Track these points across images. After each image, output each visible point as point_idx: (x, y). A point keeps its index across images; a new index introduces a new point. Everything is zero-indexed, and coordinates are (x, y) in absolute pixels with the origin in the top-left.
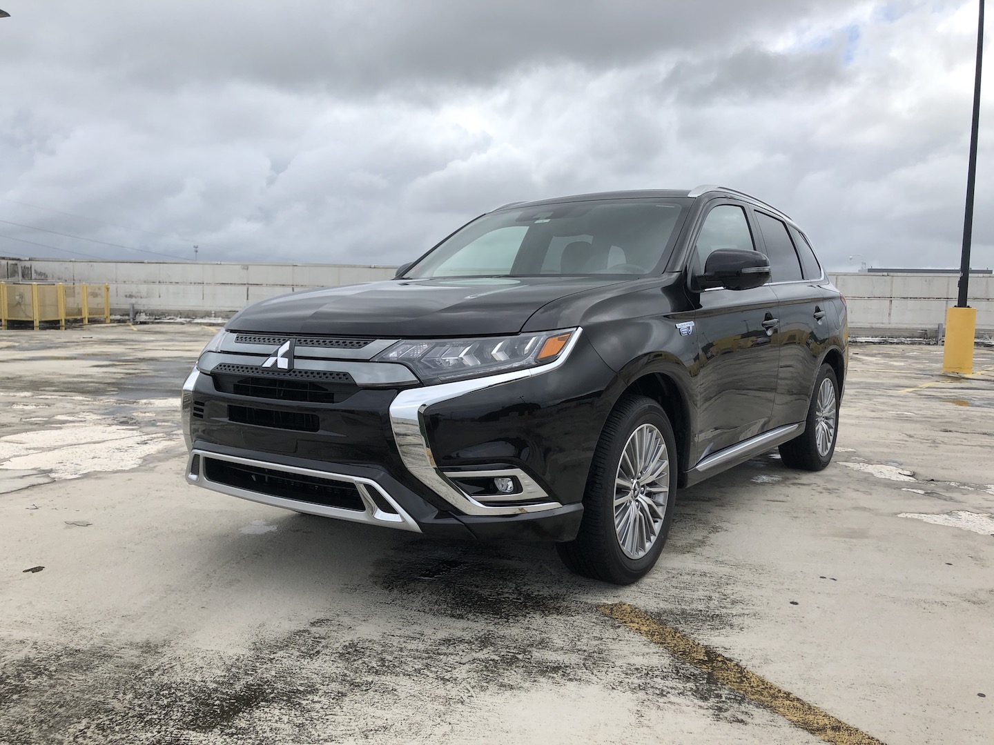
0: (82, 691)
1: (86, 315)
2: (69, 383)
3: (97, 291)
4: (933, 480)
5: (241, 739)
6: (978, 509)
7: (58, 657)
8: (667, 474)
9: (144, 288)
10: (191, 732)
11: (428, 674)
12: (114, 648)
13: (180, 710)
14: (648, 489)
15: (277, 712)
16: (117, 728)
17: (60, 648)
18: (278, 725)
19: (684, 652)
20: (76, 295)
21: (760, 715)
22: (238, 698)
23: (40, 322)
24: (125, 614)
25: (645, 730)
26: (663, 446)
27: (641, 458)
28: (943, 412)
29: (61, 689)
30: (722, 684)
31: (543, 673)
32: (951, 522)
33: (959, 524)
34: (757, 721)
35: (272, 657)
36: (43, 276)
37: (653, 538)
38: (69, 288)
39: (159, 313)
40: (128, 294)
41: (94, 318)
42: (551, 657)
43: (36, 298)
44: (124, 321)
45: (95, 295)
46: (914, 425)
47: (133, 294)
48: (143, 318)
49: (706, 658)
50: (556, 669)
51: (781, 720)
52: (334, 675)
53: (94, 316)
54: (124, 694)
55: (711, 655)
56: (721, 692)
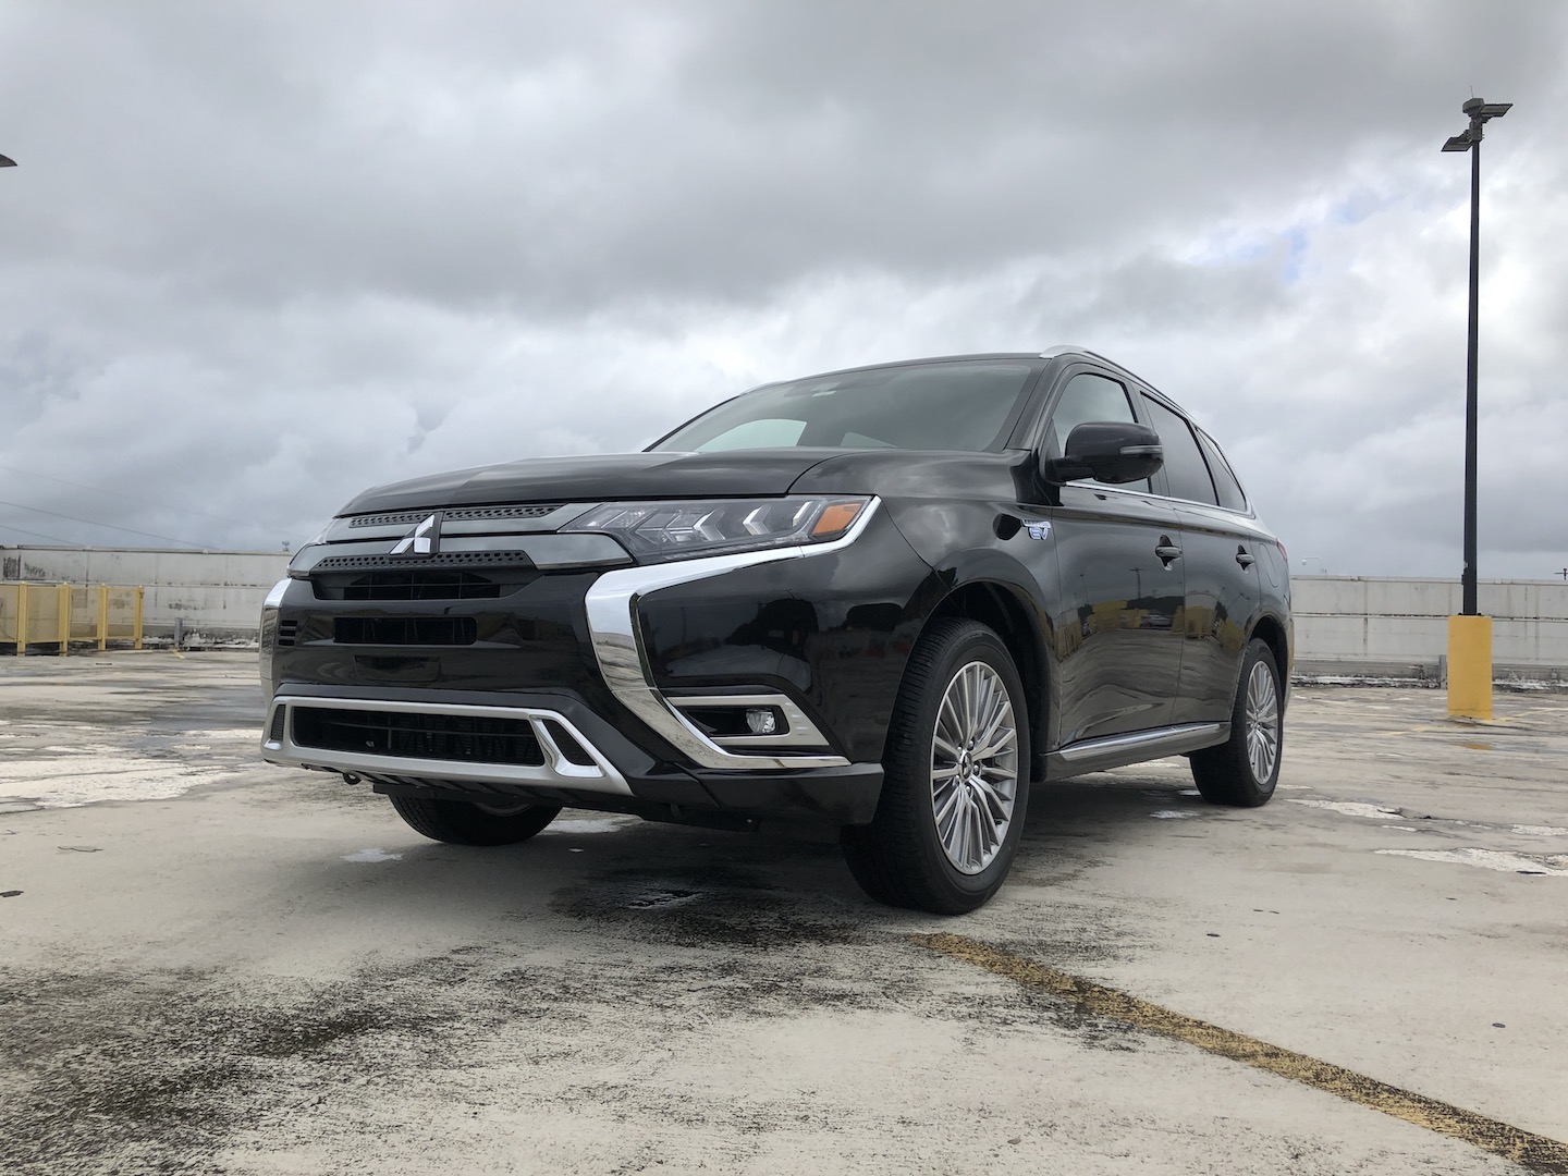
0: (81, 1017)
1: (103, 635)
2: (71, 711)
3: (124, 598)
4: (1429, 817)
5: (336, 1064)
6: (1499, 847)
7: (42, 983)
8: (1014, 750)
9: (199, 594)
10: (256, 1058)
11: (638, 1001)
12: (134, 975)
13: (238, 1036)
14: (985, 768)
15: (394, 1039)
16: (135, 1054)
17: (44, 973)
18: (397, 1051)
19: (1041, 983)
20: (89, 604)
21: (1154, 1043)
22: (331, 1024)
23: (26, 646)
24: (151, 939)
25: (977, 1057)
26: (1007, 704)
27: (972, 715)
28: (1446, 755)
29: (45, 1014)
30: (1098, 1014)
31: (819, 1001)
32: (1457, 858)
33: (1467, 861)
34: (1150, 1048)
35: (389, 983)
36: (37, 574)
37: (995, 849)
38: (79, 591)
39: (222, 634)
40: (174, 603)
41: (115, 641)
42: (830, 984)
43: (23, 606)
44: (165, 647)
45: (120, 604)
46: (1402, 767)
47: (183, 603)
48: (196, 641)
49: (1075, 989)
50: (840, 997)
51: (1187, 1047)
52: (487, 1002)
53: (116, 638)
54: (148, 1019)
55: (1081, 986)
56: (1097, 1021)
